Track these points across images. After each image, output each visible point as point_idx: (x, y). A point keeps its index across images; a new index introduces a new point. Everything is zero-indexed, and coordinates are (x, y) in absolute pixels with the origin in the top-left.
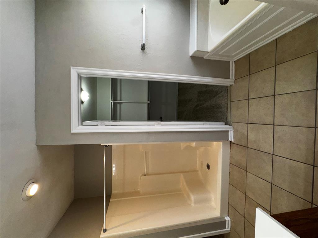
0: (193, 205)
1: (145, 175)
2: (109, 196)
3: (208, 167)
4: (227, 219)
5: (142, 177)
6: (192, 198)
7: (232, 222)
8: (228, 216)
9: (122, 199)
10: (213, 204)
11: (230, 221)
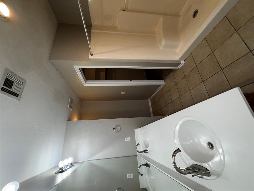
0: (161, 48)
1: (124, 10)
2: (89, 27)
3: (195, 15)
4: (183, 62)
5: (120, 12)
6: (163, 42)
7: (184, 65)
8: (184, 61)
9: (102, 31)
10: (178, 50)
11: (183, 64)
